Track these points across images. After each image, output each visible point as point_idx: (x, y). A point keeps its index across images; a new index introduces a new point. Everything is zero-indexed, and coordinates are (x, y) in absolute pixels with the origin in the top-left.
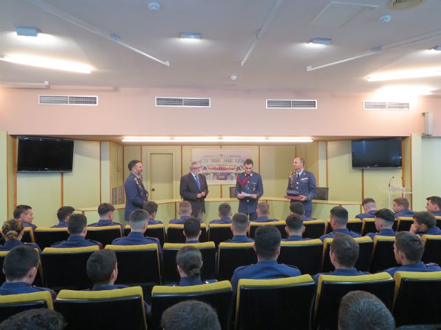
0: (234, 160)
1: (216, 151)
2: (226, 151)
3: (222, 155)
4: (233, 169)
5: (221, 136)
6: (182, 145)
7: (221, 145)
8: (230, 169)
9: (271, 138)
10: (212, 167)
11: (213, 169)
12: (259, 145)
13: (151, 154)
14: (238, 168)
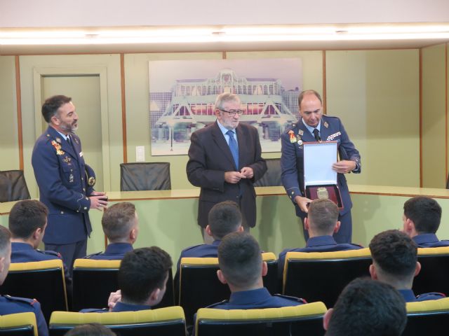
0: (259, 90)
1: (212, 66)
2: (239, 67)
3: (226, 77)
4: (255, 113)
5: (220, 26)
6: (122, 52)
7: (223, 51)
8: (249, 112)
9: (350, 29)
10: (202, 108)
11: (205, 112)
12: (324, 49)
13: (43, 76)
14: (270, 110)
